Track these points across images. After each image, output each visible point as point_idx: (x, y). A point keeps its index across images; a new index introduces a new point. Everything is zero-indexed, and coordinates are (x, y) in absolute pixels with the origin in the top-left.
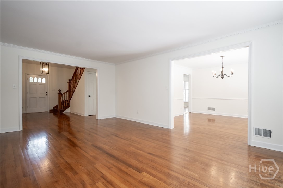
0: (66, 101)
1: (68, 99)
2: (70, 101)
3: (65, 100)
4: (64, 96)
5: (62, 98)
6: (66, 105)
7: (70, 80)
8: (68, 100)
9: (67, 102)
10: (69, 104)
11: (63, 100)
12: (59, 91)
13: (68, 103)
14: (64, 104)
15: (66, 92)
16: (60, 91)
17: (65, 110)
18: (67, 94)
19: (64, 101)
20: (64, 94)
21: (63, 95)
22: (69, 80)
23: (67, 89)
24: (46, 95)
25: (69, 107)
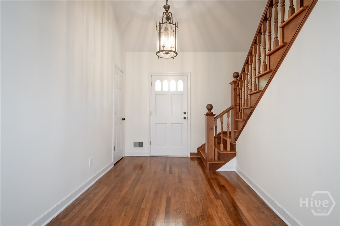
0: (225, 133)
1: (230, 130)
2: (236, 139)
3: (224, 130)
4: (222, 123)
5: (216, 127)
6: (225, 148)
7: (236, 75)
8: (230, 132)
9: (229, 141)
10: (233, 147)
11: (218, 133)
12: (208, 109)
13: (231, 143)
14: (222, 146)
15: (227, 111)
16: (210, 107)
17: (223, 164)
18: (229, 118)
19: (220, 134)
20: (221, 115)
21: (219, 120)
22: (234, 77)
23: (228, 103)
24: (185, 118)
25: (234, 155)
